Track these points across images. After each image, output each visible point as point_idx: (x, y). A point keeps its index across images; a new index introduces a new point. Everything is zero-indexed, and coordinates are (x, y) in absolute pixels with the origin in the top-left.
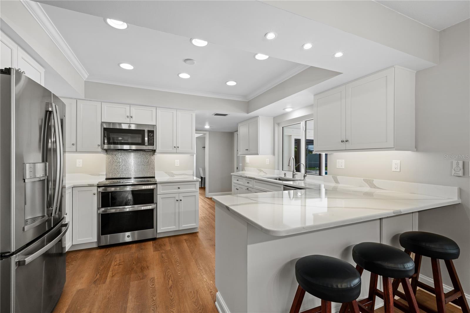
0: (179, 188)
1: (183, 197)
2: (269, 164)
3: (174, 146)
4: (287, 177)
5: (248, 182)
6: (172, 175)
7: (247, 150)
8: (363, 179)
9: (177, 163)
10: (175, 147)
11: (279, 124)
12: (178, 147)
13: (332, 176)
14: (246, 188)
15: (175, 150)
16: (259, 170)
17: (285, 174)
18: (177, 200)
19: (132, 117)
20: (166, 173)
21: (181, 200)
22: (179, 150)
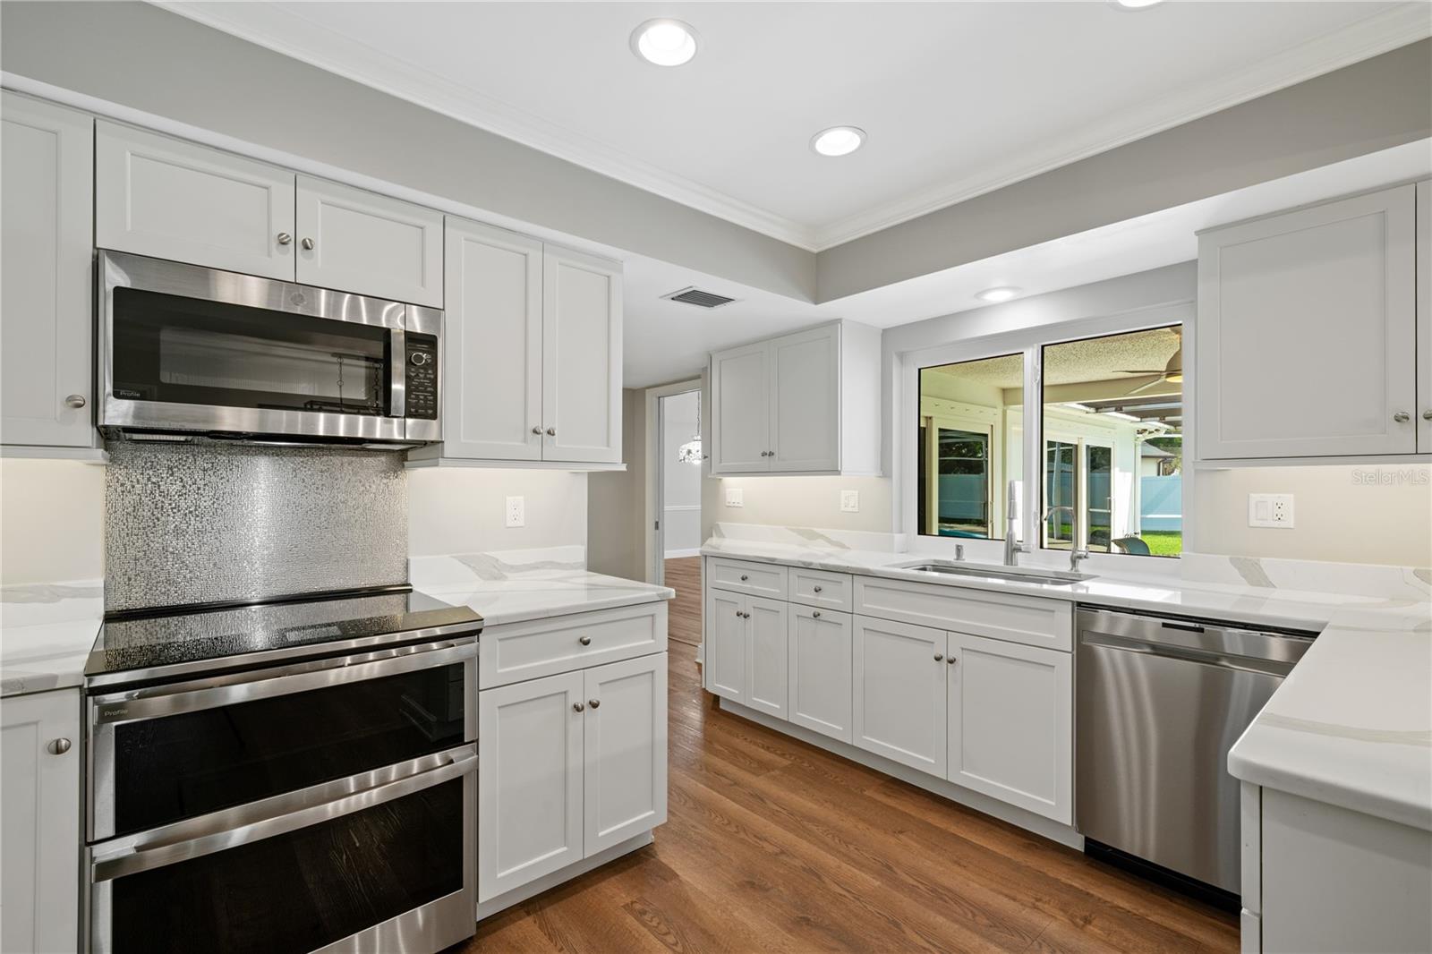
0: (586, 643)
1: (601, 684)
2: (856, 509)
3: (531, 426)
4: (966, 561)
5: (819, 584)
6: (495, 572)
7: (771, 454)
8: (1413, 568)
9: (516, 510)
10: (535, 432)
11: (902, 357)
12: (549, 432)
13: (1231, 559)
14: (810, 612)
15: (533, 450)
16: (800, 533)
17: (959, 549)
18: (578, 709)
19: (307, 248)
20: (463, 560)
21: (595, 706)
22: (556, 447)
